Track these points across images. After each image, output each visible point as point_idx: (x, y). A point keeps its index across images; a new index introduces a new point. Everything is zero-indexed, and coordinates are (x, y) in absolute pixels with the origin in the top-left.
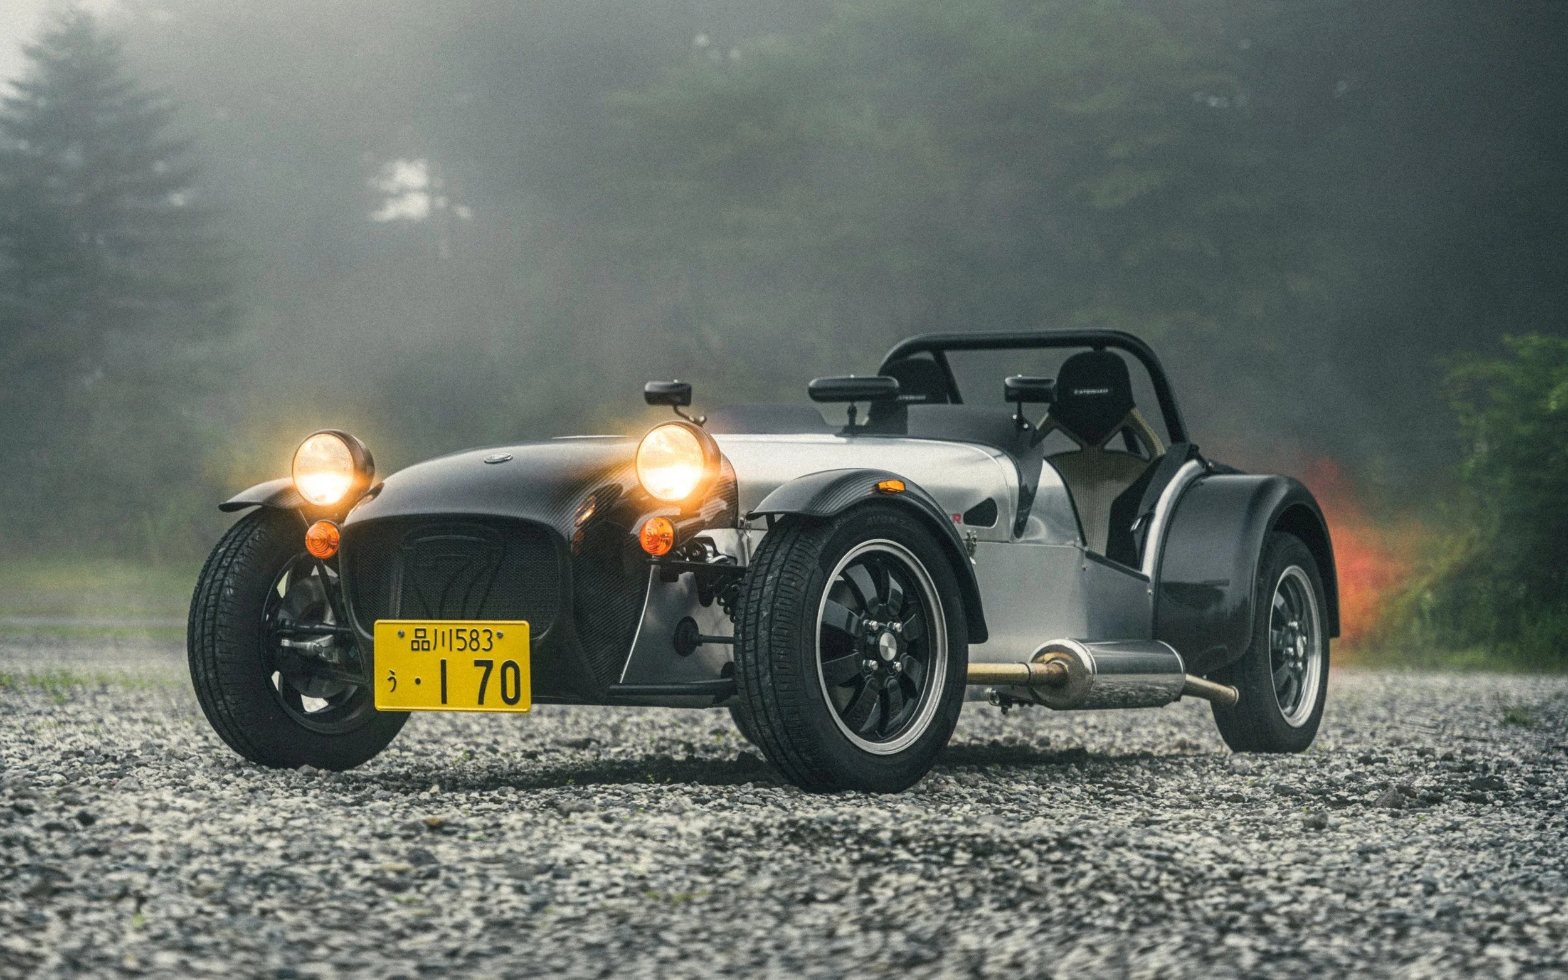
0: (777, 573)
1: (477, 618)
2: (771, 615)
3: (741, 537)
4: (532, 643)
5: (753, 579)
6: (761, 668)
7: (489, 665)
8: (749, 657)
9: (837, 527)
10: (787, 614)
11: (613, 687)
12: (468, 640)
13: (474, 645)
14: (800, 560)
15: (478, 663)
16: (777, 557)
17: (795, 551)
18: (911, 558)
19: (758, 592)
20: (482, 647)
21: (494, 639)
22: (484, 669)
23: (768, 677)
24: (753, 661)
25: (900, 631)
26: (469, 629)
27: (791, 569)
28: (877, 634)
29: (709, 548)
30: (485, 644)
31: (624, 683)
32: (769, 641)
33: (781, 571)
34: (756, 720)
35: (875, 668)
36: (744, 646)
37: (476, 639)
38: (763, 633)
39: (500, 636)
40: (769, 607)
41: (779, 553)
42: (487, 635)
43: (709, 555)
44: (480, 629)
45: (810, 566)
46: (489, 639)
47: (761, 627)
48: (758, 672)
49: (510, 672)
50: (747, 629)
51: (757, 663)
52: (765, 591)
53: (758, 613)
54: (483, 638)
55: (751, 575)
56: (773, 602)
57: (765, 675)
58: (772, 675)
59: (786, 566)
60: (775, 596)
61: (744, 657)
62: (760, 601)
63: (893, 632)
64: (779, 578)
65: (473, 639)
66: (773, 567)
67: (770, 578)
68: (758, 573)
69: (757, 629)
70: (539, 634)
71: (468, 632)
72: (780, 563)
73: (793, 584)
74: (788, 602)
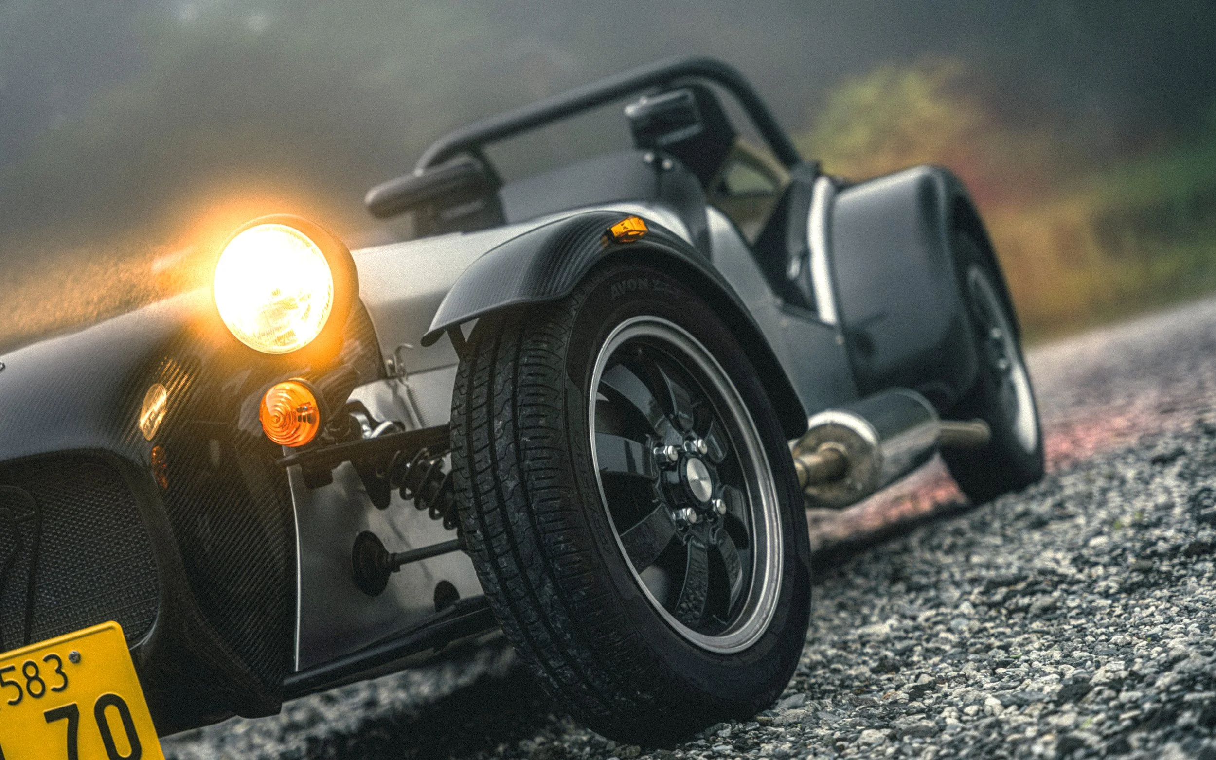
0: (508, 413)
1: (27, 643)
2: (523, 484)
3: (395, 390)
4: (134, 654)
5: (469, 435)
6: (531, 575)
7: (71, 713)
8: (504, 562)
9: (574, 313)
10: (550, 473)
11: (287, 681)
12: (23, 682)
13: (36, 688)
14: (540, 381)
15: (51, 717)
16: (498, 387)
17: (525, 370)
18: (681, 335)
19: (486, 451)
20: (50, 686)
21: (68, 667)
22: (65, 721)
23: (548, 588)
24: (513, 567)
25: (705, 450)
26: (19, 664)
27: (529, 400)
28: (679, 465)
29: (361, 418)
30: (53, 681)
31: (303, 670)
32: (533, 526)
33: (514, 407)
34: (545, 662)
35: (694, 519)
36: (490, 548)
37: (36, 678)
38: (519, 517)
39: (76, 659)
40: (514, 471)
41: (499, 380)
42: (54, 664)
43: (365, 427)
44: (37, 659)
45: (558, 386)
46: (59, 671)
47: (510, 507)
48: (527, 582)
49: (112, 713)
50: (488, 519)
51: (521, 567)
52: (499, 448)
53: (498, 486)
54: (48, 672)
55: (463, 430)
56: (519, 460)
57: (542, 584)
58: (554, 583)
59: (520, 398)
60: (518, 450)
61: (496, 567)
62: (494, 467)
63: (697, 454)
64: (514, 419)
65: (30, 679)
66: (497, 407)
67: (498, 424)
68: (475, 424)
69: (504, 513)
70: (142, 635)
71: (19, 669)
72: (508, 396)
73: (542, 422)
74: (545, 453)
